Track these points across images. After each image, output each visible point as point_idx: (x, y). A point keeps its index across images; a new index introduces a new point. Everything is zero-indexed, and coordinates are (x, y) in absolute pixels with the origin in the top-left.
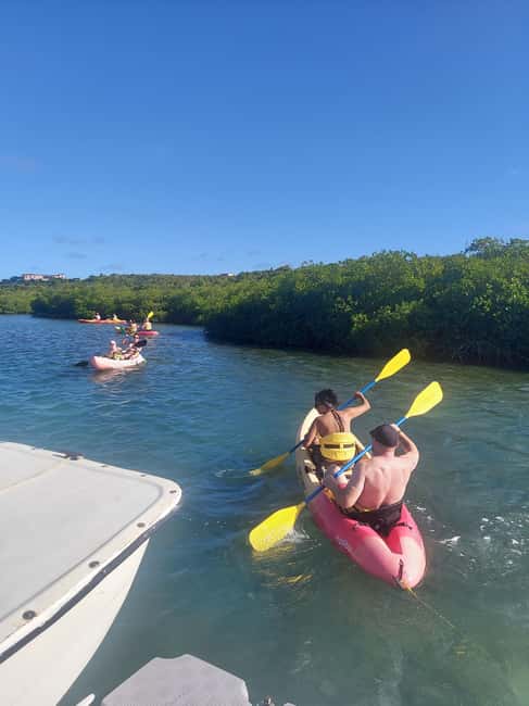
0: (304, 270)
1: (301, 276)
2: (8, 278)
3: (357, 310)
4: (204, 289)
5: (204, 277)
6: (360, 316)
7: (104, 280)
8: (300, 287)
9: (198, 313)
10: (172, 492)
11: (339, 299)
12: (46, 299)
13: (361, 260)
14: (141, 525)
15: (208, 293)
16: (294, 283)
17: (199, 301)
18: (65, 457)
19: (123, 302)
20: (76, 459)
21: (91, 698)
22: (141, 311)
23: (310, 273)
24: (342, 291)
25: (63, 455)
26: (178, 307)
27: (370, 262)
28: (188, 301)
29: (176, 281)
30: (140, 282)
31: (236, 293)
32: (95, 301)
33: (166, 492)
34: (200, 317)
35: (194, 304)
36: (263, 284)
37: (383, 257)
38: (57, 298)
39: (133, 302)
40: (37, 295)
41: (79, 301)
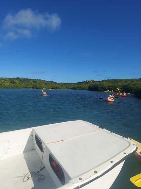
4: (135, 83)
5: (135, 79)
9: (132, 90)
10: (133, 145)
17: (133, 86)
18: (100, 128)
19: (111, 86)
20: (103, 129)
26: (126, 88)
28: (129, 86)
29: (126, 81)
30: (115, 81)
32: (103, 86)
35: (131, 87)
38: (94, 86)
39: (113, 87)
40: (90, 85)
41: (100, 86)
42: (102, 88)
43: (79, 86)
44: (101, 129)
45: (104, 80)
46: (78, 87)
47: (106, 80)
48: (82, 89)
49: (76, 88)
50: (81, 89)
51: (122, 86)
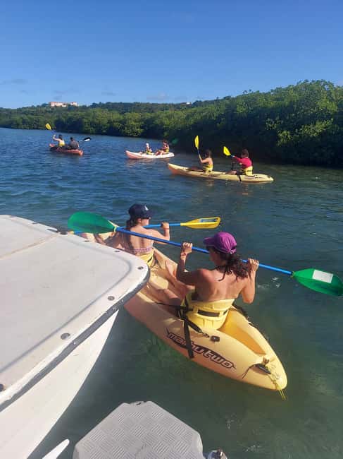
0: (243, 97)
1: (240, 101)
2: (40, 105)
3: (282, 128)
4: (170, 112)
5: (170, 105)
6: (285, 132)
7: (101, 106)
8: (240, 110)
9: (165, 130)
10: (140, 268)
11: (269, 120)
12: (64, 120)
13: (288, 89)
14: (111, 298)
15: (172, 115)
16: (236, 107)
17: (166, 122)
18: (57, 232)
19: (114, 121)
20: (65, 234)
21: (66, 443)
22: (126, 128)
23: (249, 99)
24: (272, 113)
25: (56, 230)
26: (151, 126)
27: (295, 89)
28: (157, 122)
29: (150, 108)
30: (125, 108)
31: (193, 114)
32: (96, 121)
33: (135, 268)
34: (166, 134)
35: (162, 124)
36: (212, 108)
37: (306, 86)
38: (70, 118)
39: (120, 122)
40: (58, 116)
41: (85, 120)
42: (92, 124)
43: (25, 117)
44: (59, 234)
45: (98, 103)
46: (24, 122)
47: (104, 105)
48: (37, 129)
49: (18, 125)
50: (34, 128)
51: (142, 120)
